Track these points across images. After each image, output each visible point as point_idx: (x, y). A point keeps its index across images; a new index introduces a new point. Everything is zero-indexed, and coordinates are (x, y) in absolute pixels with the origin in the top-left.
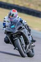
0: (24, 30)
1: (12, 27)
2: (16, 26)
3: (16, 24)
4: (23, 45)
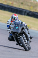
1: (16, 28)
2: (19, 27)
4: (26, 41)
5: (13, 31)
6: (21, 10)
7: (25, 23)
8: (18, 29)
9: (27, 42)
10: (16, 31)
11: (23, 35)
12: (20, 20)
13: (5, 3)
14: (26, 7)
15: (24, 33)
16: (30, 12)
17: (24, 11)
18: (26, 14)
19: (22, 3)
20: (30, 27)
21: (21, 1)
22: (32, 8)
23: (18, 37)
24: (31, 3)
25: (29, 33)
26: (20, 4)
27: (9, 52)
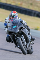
0: (25, 30)
2: (17, 27)
3: (17, 24)
5: (10, 31)
7: (25, 22)
8: (16, 29)
9: (25, 44)
12: (20, 18)
13: (13, 4)
15: (23, 33)
25: (29, 34)
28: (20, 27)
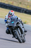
0: (20, 24)
1: (12, 23)
2: (15, 22)
4: (20, 34)
5: (9, 25)
6: (20, 8)
8: (14, 24)
10: (12, 25)
11: (18, 29)
12: (16, 16)
13: (6, 3)
14: (24, 6)
15: (19, 27)
16: (27, 10)
17: (22, 9)
18: (24, 12)
19: (21, 3)
20: (27, 23)
21: (20, 1)
22: (28, 7)
23: (14, 31)
24: (28, 3)
26: (19, 3)
27: (10, 43)
28: (17, 22)
